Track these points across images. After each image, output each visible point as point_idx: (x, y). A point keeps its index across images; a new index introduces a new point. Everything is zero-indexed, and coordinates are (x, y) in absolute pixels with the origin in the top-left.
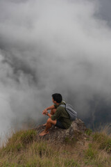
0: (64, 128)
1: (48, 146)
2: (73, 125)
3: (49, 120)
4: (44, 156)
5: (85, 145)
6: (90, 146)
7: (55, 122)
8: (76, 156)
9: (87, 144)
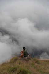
0: (26, 57)
1: (21, 61)
2: (28, 56)
3: (22, 54)
4: (20, 64)
5: (31, 61)
6: (33, 62)
7: (23, 55)
8: (29, 65)
9: (32, 61)
